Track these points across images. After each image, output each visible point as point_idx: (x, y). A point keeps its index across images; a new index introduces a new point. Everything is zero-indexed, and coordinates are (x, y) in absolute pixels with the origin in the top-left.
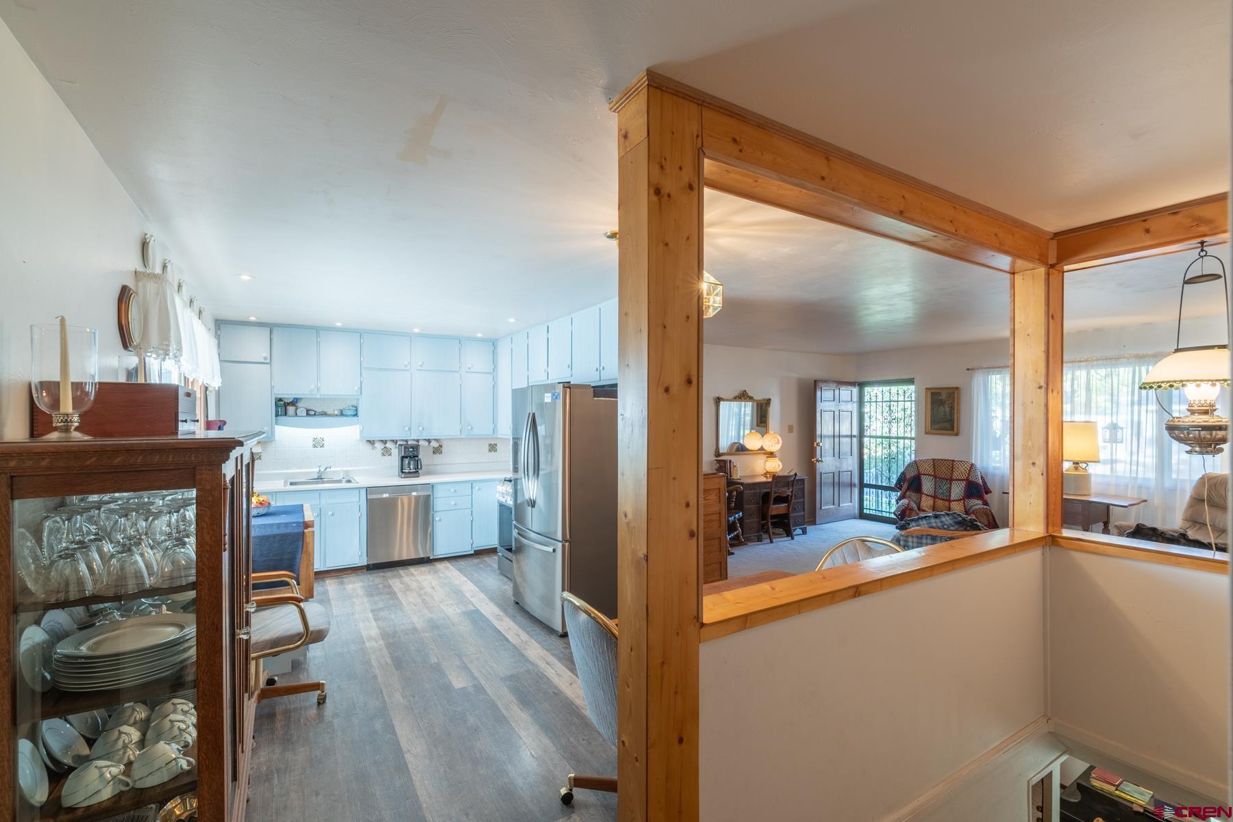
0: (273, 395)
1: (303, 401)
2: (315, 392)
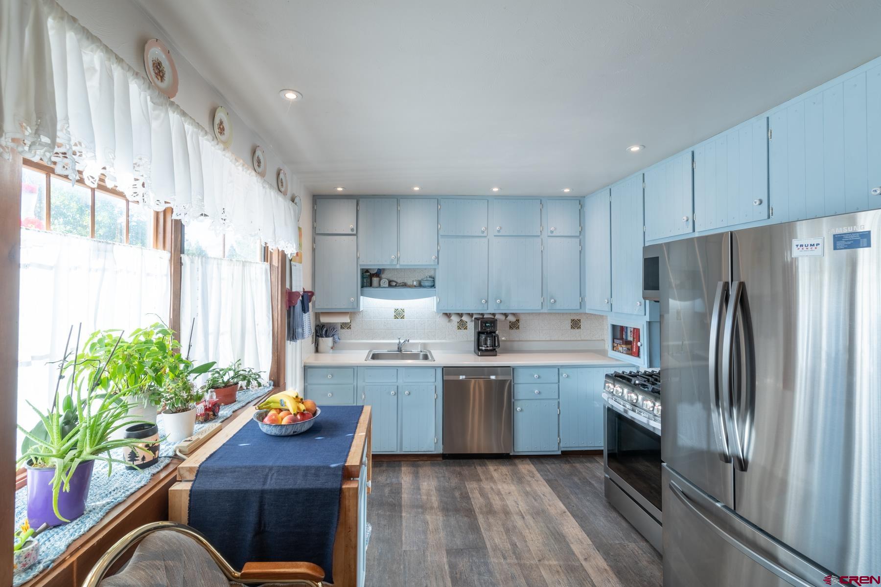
0: (359, 266)
1: (386, 272)
2: (395, 263)
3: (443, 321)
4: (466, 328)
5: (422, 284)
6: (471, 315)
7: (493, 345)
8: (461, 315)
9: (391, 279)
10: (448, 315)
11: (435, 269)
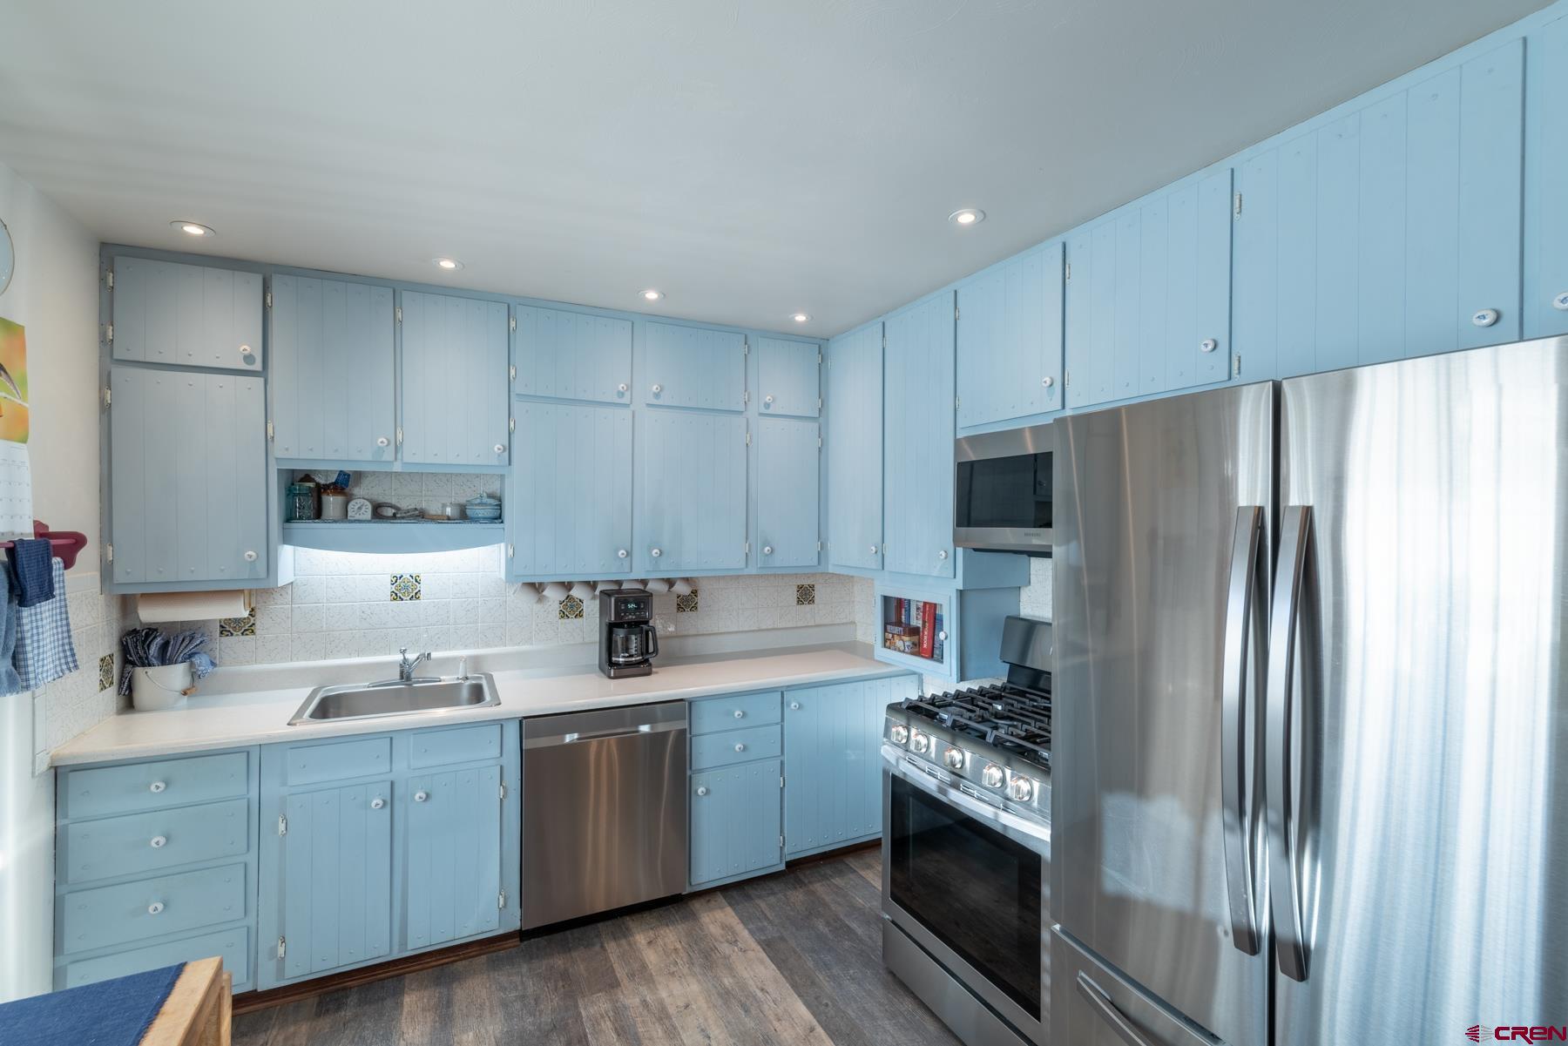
0: (272, 462)
1: (366, 482)
2: (388, 455)
3: (526, 600)
4: (580, 615)
5: (469, 512)
6: (592, 585)
7: (644, 651)
8: (568, 586)
9: (381, 499)
10: (536, 588)
11: (502, 477)
